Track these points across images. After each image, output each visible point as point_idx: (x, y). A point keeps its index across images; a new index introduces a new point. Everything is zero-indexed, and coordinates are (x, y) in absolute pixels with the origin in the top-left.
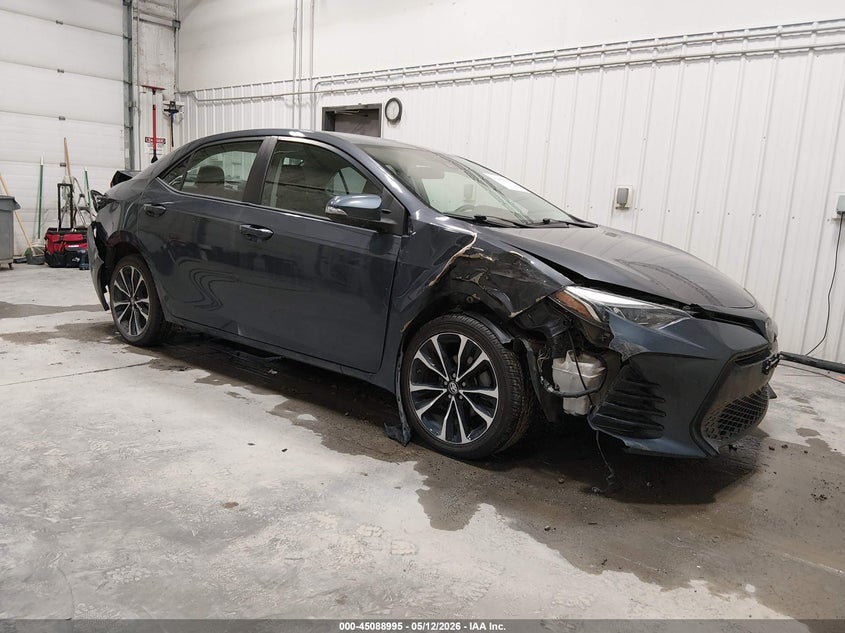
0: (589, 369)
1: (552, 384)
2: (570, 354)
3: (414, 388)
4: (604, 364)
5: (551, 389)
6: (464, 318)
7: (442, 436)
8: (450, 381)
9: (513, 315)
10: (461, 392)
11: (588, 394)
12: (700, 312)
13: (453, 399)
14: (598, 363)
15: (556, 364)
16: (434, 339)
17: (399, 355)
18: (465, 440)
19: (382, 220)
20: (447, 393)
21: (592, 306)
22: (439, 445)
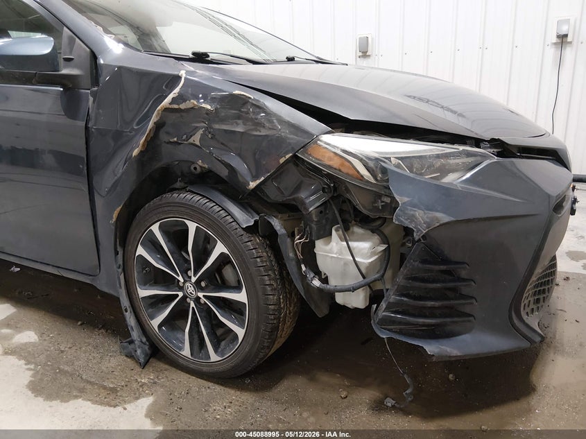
0: (366, 249)
1: (318, 273)
2: (336, 230)
3: (143, 293)
4: (385, 240)
5: (316, 283)
6: (189, 196)
7: (186, 352)
8: (185, 282)
9: (252, 185)
10: (201, 295)
11: (369, 285)
12: (504, 149)
13: (192, 305)
14: (376, 238)
15: (321, 247)
16: (155, 228)
17: (117, 253)
18: (214, 357)
19: (64, 71)
20: (185, 297)
21: (361, 160)
22: (185, 363)
